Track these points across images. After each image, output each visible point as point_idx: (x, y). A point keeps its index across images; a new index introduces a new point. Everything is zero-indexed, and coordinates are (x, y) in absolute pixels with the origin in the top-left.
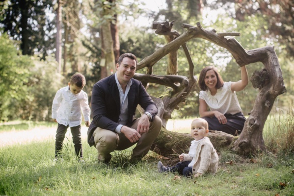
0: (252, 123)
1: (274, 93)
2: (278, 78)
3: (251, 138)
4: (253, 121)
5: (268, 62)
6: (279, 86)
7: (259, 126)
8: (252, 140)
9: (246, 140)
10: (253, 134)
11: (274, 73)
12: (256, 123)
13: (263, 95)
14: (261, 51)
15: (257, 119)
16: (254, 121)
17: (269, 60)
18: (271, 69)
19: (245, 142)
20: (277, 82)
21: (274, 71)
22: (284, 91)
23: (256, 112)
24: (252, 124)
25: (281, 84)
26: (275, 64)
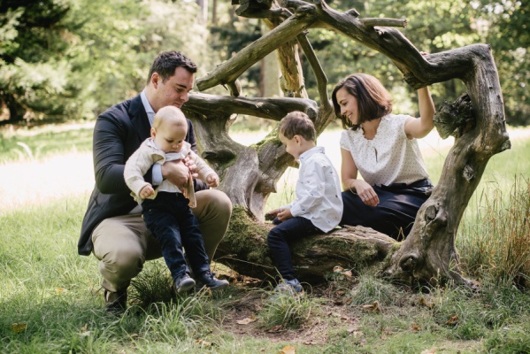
0: (429, 215)
1: (484, 149)
2: (493, 117)
3: (427, 248)
4: (433, 212)
5: (474, 81)
6: (494, 134)
7: (446, 222)
8: (430, 252)
9: (415, 254)
10: (431, 239)
11: (485, 105)
12: (438, 215)
13: (459, 153)
14: (460, 56)
15: (443, 207)
16: (437, 212)
17: (477, 75)
18: (480, 97)
19: (412, 257)
20: (491, 125)
21: (485, 102)
22: (506, 145)
23: (443, 190)
24: (430, 219)
25: (500, 132)
26: (489, 86)
